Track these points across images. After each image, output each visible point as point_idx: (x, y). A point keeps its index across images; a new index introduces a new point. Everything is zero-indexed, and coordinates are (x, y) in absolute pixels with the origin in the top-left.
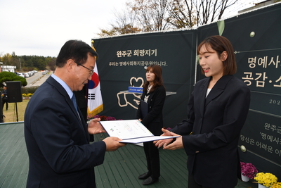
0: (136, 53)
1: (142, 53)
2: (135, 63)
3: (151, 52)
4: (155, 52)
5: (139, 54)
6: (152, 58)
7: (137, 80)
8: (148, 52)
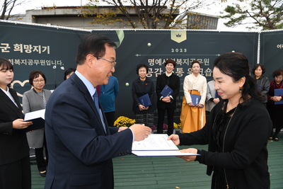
0: (18, 48)
1: (29, 49)
2: (17, 62)
3: (42, 49)
4: (47, 49)
5: (24, 50)
6: (44, 56)
7: (22, 84)
8: (38, 49)
